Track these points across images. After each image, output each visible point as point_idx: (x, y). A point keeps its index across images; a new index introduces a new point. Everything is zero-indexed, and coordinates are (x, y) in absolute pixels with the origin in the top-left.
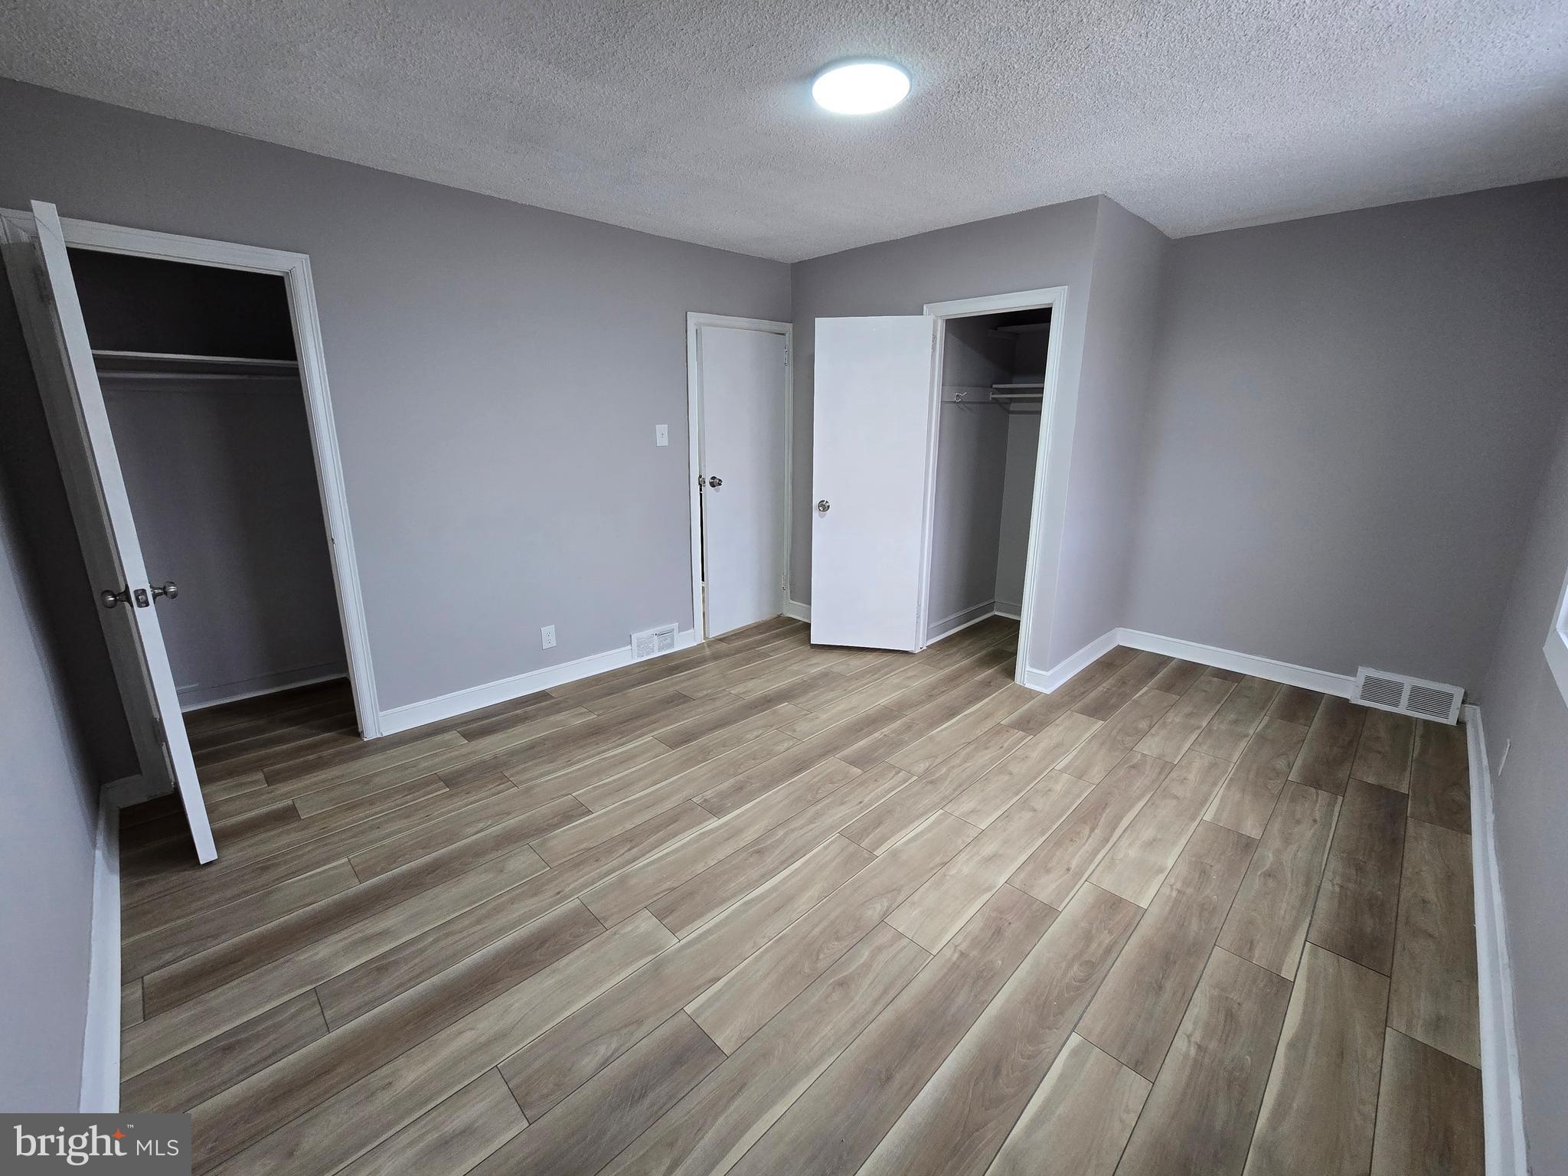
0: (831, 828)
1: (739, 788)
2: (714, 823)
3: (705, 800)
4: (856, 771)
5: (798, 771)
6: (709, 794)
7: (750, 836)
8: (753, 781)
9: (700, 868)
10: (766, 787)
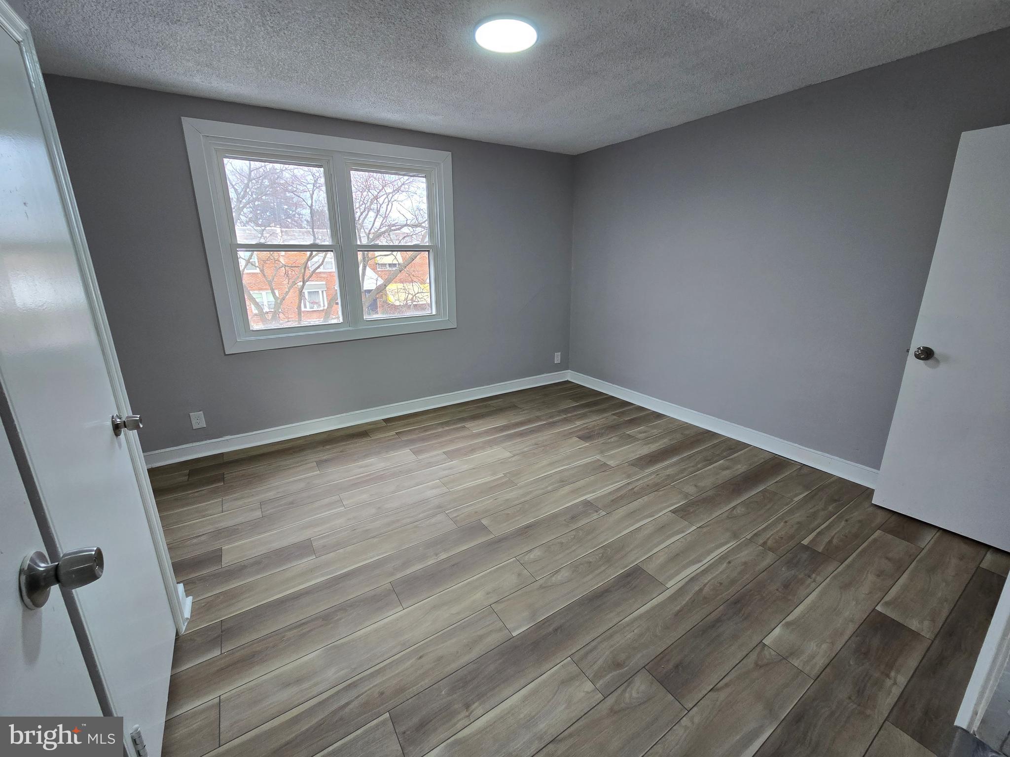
0: (520, 488)
1: (574, 518)
2: (589, 497)
3: (597, 512)
4: (485, 522)
5: (529, 527)
6: (595, 516)
7: (567, 489)
8: (564, 522)
9: (592, 478)
10: (555, 516)
